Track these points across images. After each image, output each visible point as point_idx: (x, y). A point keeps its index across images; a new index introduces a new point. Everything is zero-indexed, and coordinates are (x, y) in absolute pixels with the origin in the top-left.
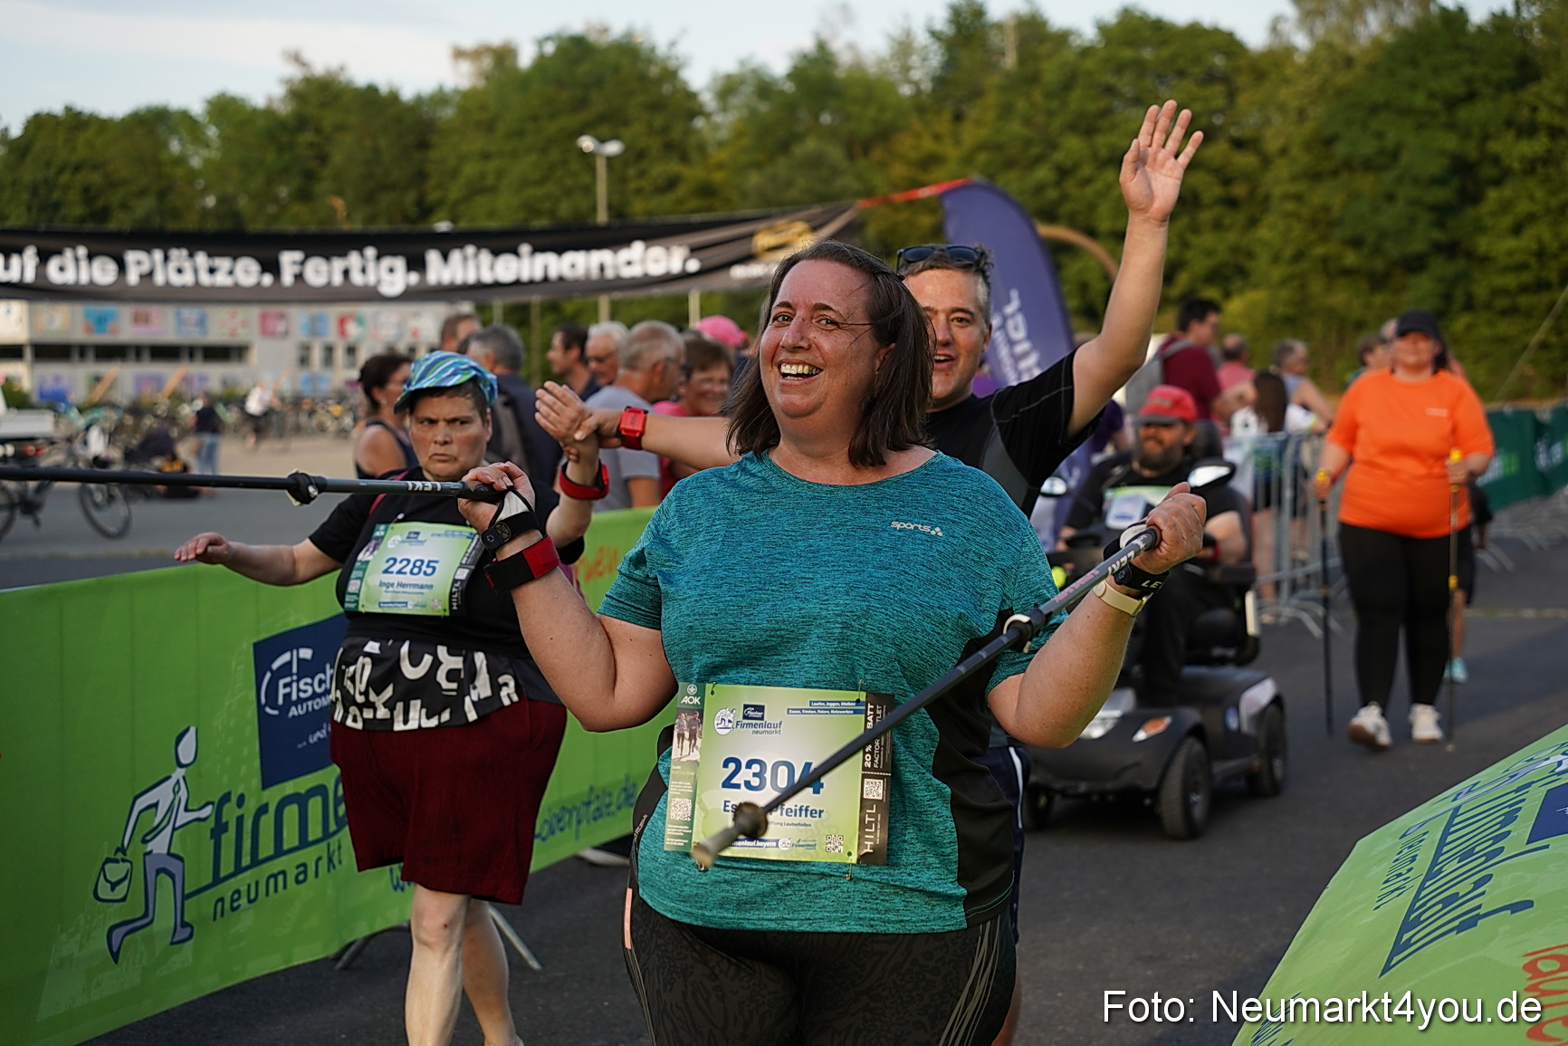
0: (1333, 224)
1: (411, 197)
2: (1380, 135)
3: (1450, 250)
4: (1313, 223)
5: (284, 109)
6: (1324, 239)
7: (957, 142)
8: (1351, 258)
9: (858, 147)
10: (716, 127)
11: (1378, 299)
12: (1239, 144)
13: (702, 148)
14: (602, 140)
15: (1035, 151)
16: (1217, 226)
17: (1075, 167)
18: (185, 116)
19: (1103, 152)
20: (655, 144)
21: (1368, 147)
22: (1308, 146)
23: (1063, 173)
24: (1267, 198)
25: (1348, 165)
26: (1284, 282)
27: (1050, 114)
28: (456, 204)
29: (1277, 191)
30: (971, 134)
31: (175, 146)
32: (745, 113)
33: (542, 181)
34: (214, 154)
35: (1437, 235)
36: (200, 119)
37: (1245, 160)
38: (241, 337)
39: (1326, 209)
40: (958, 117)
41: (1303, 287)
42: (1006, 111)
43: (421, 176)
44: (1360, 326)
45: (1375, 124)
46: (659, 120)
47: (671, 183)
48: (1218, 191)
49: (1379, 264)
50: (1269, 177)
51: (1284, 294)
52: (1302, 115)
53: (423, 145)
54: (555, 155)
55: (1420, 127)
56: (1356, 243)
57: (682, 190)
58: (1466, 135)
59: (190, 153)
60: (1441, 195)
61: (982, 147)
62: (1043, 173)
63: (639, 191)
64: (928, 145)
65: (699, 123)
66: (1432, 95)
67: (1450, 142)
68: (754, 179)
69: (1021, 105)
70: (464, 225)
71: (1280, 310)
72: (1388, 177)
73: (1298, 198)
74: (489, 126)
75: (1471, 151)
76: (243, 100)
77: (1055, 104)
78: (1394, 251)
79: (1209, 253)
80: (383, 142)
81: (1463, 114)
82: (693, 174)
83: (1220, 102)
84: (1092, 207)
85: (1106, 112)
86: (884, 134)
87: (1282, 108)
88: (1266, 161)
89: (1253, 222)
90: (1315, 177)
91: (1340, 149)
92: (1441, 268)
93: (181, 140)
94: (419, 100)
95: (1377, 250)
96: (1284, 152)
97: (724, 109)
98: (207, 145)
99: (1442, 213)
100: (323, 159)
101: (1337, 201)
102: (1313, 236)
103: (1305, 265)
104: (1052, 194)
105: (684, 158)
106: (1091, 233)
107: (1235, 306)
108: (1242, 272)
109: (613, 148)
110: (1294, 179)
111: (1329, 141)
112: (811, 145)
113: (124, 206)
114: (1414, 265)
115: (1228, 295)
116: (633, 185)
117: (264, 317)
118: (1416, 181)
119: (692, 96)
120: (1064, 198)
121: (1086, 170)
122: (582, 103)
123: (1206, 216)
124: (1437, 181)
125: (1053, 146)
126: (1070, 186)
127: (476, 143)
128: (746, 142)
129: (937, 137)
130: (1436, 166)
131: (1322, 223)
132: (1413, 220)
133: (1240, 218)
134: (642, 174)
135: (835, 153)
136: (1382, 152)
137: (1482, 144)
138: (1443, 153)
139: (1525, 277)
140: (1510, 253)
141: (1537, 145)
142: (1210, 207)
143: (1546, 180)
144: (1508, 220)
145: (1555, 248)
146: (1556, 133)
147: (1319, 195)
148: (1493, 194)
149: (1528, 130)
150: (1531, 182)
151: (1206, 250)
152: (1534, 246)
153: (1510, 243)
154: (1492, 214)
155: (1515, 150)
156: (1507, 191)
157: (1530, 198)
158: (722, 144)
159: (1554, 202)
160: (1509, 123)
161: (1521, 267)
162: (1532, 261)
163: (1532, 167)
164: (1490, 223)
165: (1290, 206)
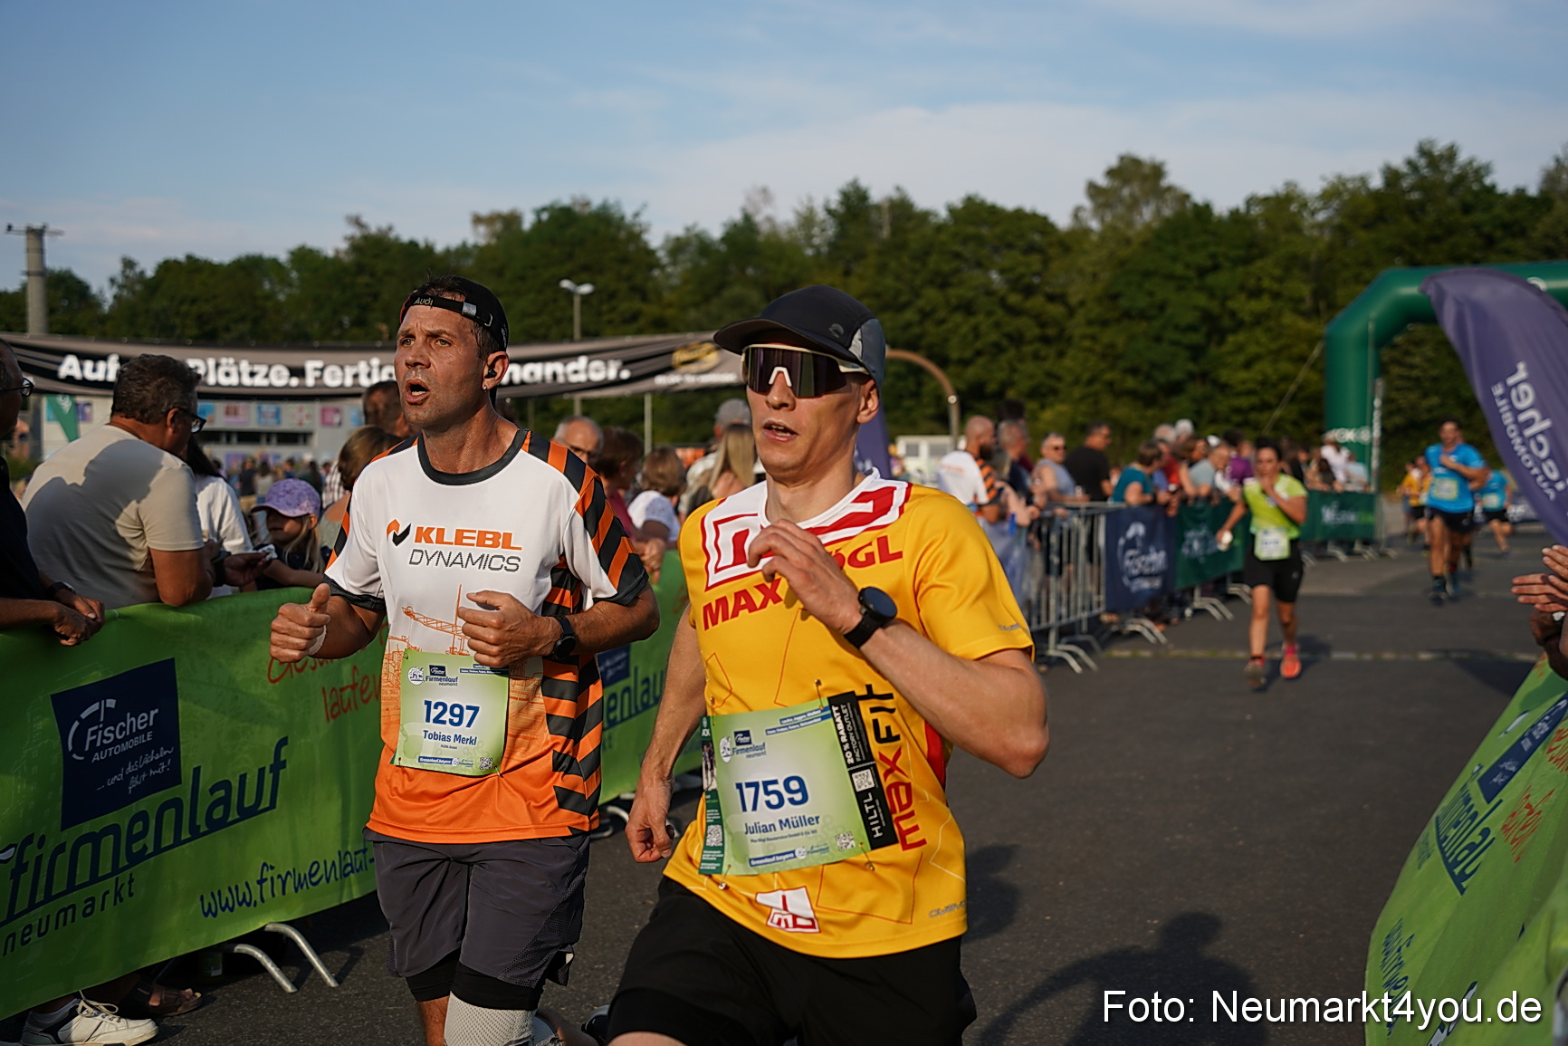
0: (1119, 357)
2: (1151, 294)
3: (1201, 378)
4: (1104, 356)
5: (346, 259)
6: (1112, 367)
8: (1130, 382)
9: (772, 292)
10: (669, 276)
11: (1150, 413)
12: (1051, 298)
13: (657, 291)
14: (580, 283)
15: (903, 299)
16: (1036, 357)
17: (934, 310)
18: (274, 262)
19: (954, 301)
20: (623, 288)
21: (1142, 302)
22: (1099, 300)
23: (925, 315)
24: (1070, 339)
25: (1127, 315)
26: (1082, 399)
27: (915, 272)
29: (1078, 332)
30: (858, 284)
31: (267, 286)
32: (689, 265)
34: (296, 291)
35: (1191, 367)
36: (286, 265)
37: (1056, 310)
38: (307, 426)
40: (847, 273)
41: (1096, 403)
42: (882, 269)
44: (1137, 432)
45: (1147, 286)
46: (626, 270)
47: (634, 317)
48: (1036, 331)
49: (1150, 387)
50: (1072, 323)
51: (1083, 407)
52: (1095, 275)
54: (546, 294)
55: (1181, 289)
56: (1134, 371)
57: (642, 322)
58: (1212, 294)
59: (277, 290)
60: (1195, 338)
62: (910, 315)
63: (610, 322)
65: (656, 273)
66: (1188, 266)
67: (1201, 300)
68: (693, 314)
69: (893, 265)
71: (1080, 419)
72: (1157, 324)
73: (1093, 338)
74: (499, 273)
75: (1214, 306)
76: (318, 251)
77: (918, 265)
78: (1161, 378)
79: (1031, 377)
81: (1211, 280)
82: (651, 310)
83: (1037, 267)
84: (946, 340)
85: (957, 271)
87: (1081, 272)
88: (1071, 312)
89: (1061, 354)
90: (1104, 323)
91: (1124, 303)
92: (1196, 389)
93: (270, 281)
94: (448, 252)
95: (1148, 377)
96: (1082, 303)
97: (674, 263)
98: (290, 285)
99: (1194, 351)
100: (376, 296)
102: (1103, 365)
103: (1097, 387)
104: (916, 330)
105: (644, 298)
106: (943, 363)
107: (1047, 415)
108: (1054, 392)
109: (586, 289)
111: (1114, 297)
112: (736, 290)
113: (227, 329)
114: (1175, 389)
115: (1043, 407)
116: (605, 318)
117: (324, 411)
118: (1177, 328)
119: (651, 253)
120: (925, 333)
121: (942, 314)
122: (570, 256)
123: (1027, 349)
124: (1191, 328)
125: (917, 294)
126: (930, 327)
128: (689, 287)
130: (1190, 317)
131: (1111, 355)
132: (1175, 356)
133: (1050, 351)
134: (613, 309)
135: (755, 296)
136: (1152, 306)
137: (1223, 304)
138: (1195, 308)
139: (1254, 400)
140: (1243, 382)
141: (1264, 304)
142: (1031, 342)
143: (1269, 330)
144: (1241, 358)
145: (1274, 378)
146: (1276, 296)
147: (1107, 336)
148: (1231, 339)
149: (1255, 293)
150: (1259, 333)
151: (1030, 372)
152: (1260, 378)
153: (1243, 375)
154: (1231, 353)
155: (1247, 307)
156: (1241, 337)
157: (1258, 343)
158: (672, 288)
159: (1273, 346)
160: (1242, 288)
161: (1250, 393)
162: (1258, 388)
163: (1259, 320)
164: (1229, 359)
165: (1087, 343)
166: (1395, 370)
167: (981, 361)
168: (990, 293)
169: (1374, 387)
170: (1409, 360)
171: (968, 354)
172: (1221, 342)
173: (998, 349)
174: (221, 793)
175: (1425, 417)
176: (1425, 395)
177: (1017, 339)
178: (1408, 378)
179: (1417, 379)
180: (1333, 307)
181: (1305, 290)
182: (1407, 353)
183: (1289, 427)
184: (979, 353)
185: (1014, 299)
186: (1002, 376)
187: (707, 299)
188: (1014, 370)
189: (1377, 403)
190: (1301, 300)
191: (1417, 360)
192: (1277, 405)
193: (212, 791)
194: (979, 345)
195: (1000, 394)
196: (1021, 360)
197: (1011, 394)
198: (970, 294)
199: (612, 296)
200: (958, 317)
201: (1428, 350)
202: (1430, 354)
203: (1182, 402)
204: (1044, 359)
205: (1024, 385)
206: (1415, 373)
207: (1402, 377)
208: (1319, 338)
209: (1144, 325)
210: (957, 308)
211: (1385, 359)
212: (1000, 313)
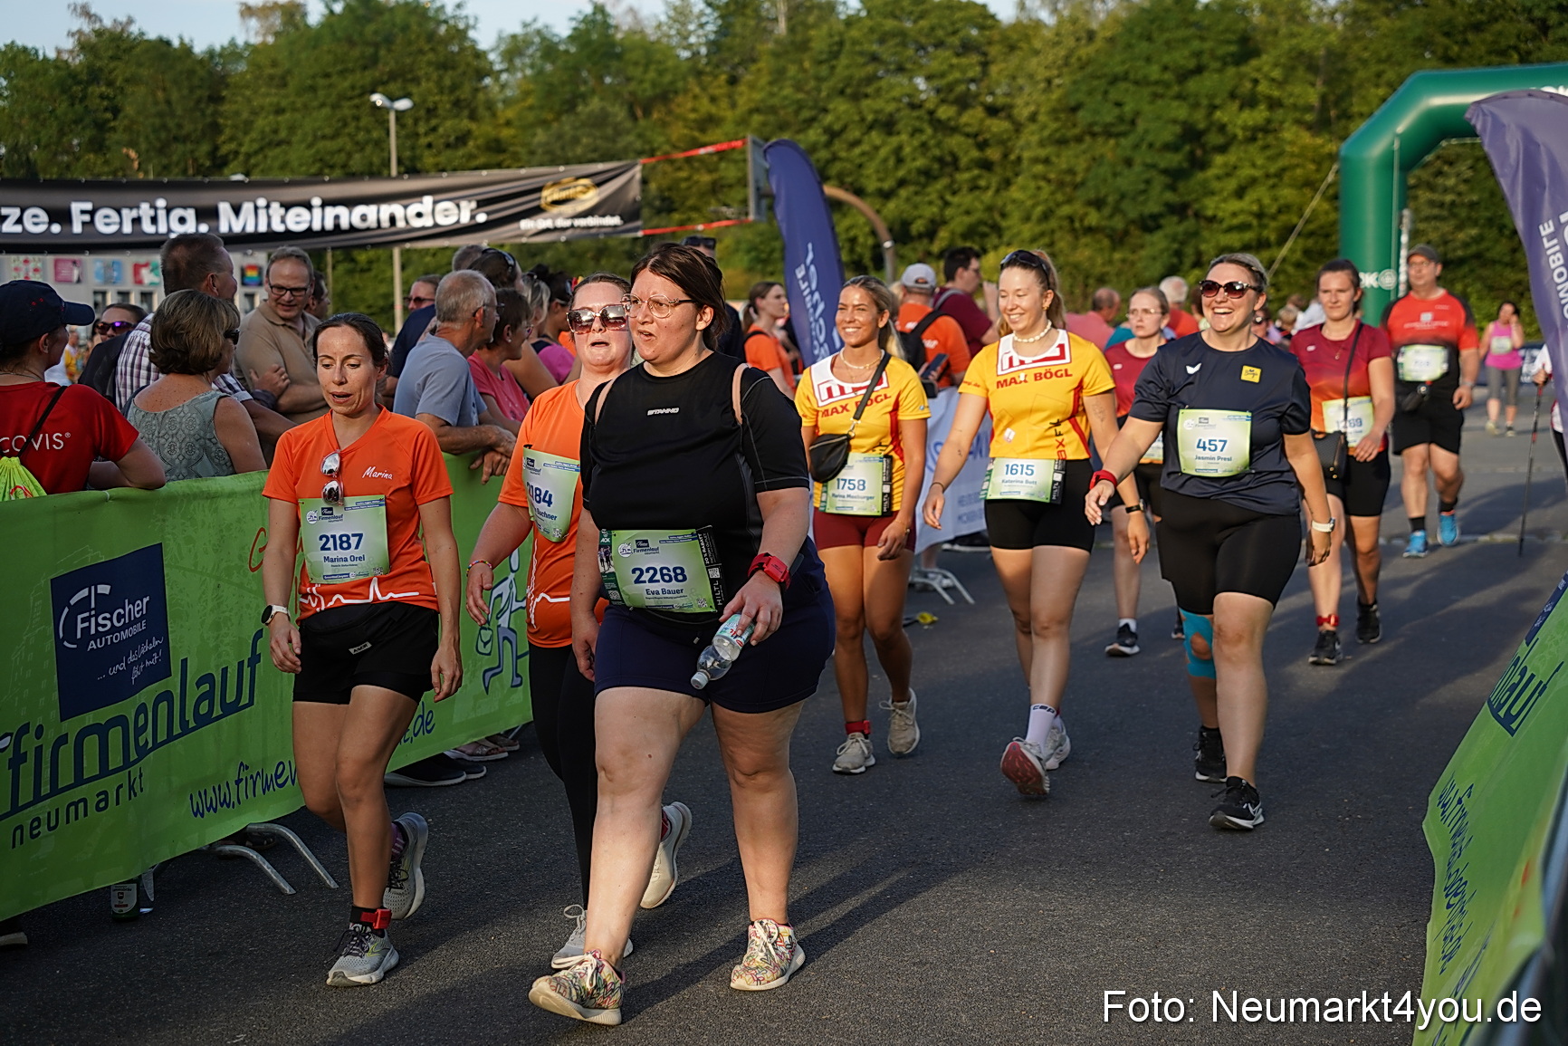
0: (1079, 186)
1: (205, 148)
2: (1119, 104)
3: (1180, 210)
4: (1060, 185)
5: (73, 62)
6: (1069, 201)
7: (733, 105)
8: (1093, 218)
9: (640, 107)
10: (504, 86)
11: (1117, 256)
12: (992, 111)
13: (490, 106)
14: (393, 99)
15: (806, 114)
16: (974, 187)
17: (844, 129)
19: (870, 118)
20: (445, 102)
21: (1109, 115)
22: (1054, 113)
23: (833, 134)
24: (1019, 159)
25: (1091, 132)
26: (1035, 239)
27: (820, 79)
28: (249, 156)
29: (1026, 155)
30: (746, 97)
32: (529, 72)
33: (334, 137)
35: (1169, 197)
37: (998, 126)
39: (1071, 172)
40: (733, 81)
42: (778, 76)
43: (215, 128)
45: (1114, 95)
46: (448, 79)
47: (462, 139)
48: (975, 154)
49: (1118, 223)
50: (1021, 142)
52: (1049, 82)
53: (216, 99)
54: (347, 111)
55: (1156, 96)
56: (1098, 204)
57: (471, 143)
58: (1195, 105)
60: (1174, 160)
61: (757, 110)
62: (814, 135)
63: (430, 146)
64: (705, 106)
65: (488, 81)
66: (1165, 68)
67: (1181, 111)
68: (541, 136)
69: (792, 70)
70: (256, 177)
72: (1126, 143)
73: (1046, 161)
74: (281, 82)
75: (1199, 120)
76: (33, 51)
77: (824, 71)
78: (1132, 211)
79: (967, 212)
80: (175, 96)
81: (1193, 85)
82: (483, 130)
83: (974, 70)
84: (860, 166)
85: (873, 78)
86: (665, 97)
87: (1032, 78)
88: (1018, 128)
89: (1007, 183)
90: (1062, 142)
91: (1083, 117)
92: (1172, 226)
94: (211, 53)
95: (1117, 210)
96: (1033, 118)
97: (510, 69)
99: (1175, 176)
100: (116, 111)
101: (1081, 165)
102: (1059, 197)
103: (1053, 223)
104: (823, 154)
105: (473, 117)
106: (859, 192)
108: (997, 230)
109: (403, 104)
110: (1042, 144)
112: (595, 104)
114: (1149, 224)
116: (423, 141)
117: (58, 264)
118: (1151, 146)
119: (481, 55)
120: (835, 158)
121: (854, 133)
123: (963, 177)
124: (1167, 147)
125: (825, 110)
126: (838, 146)
127: (266, 96)
128: (530, 101)
129: (713, 99)
130: (1168, 134)
131: (1068, 184)
132: (1148, 182)
133: (995, 179)
134: (434, 129)
135: (619, 113)
136: (1121, 119)
137: (1210, 114)
138: (1175, 122)
139: (1248, 236)
140: (1234, 214)
141: (1258, 115)
142: (968, 169)
143: (1266, 147)
144: (1232, 184)
145: (1273, 210)
146: (1274, 104)
147: (1065, 159)
148: (1219, 159)
149: (1250, 102)
150: (1253, 149)
151: (964, 209)
152: (1255, 208)
153: (1235, 205)
154: (1218, 178)
155: (1240, 119)
156: (1231, 157)
157: (1254, 165)
158: (507, 102)
159: (1272, 170)
160: (1233, 96)
161: (1244, 227)
162: (1255, 222)
163: (1253, 135)
164: (1216, 185)
165: (1039, 168)
166: (1424, 195)
167: (903, 193)
168: (914, 106)
169: (1401, 217)
170: (1440, 180)
171: (886, 185)
172: (1203, 165)
173: (928, 175)
174: (206, 687)
175: (1460, 253)
176: (1460, 227)
177: (950, 163)
178: (1442, 205)
179: (1453, 204)
180: (1346, 116)
181: (1313, 97)
182: (1439, 173)
183: (1291, 270)
184: (902, 183)
185: (945, 112)
186: (934, 210)
187: (557, 119)
188: (947, 204)
189: (1404, 239)
190: (1309, 108)
191: (1451, 182)
192: (1281, 242)
193: (199, 684)
194: (901, 173)
195: (931, 234)
196: (954, 193)
197: (943, 234)
198: (891, 107)
199: (431, 112)
200: (876, 138)
201: (1464, 168)
202: (1469, 174)
203: (1158, 243)
204: (987, 188)
205: (959, 223)
206: (1449, 198)
207: (1432, 203)
208: (1333, 157)
209: (1112, 142)
210: (871, 127)
211: (1412, 181)
212: (929, 131)
